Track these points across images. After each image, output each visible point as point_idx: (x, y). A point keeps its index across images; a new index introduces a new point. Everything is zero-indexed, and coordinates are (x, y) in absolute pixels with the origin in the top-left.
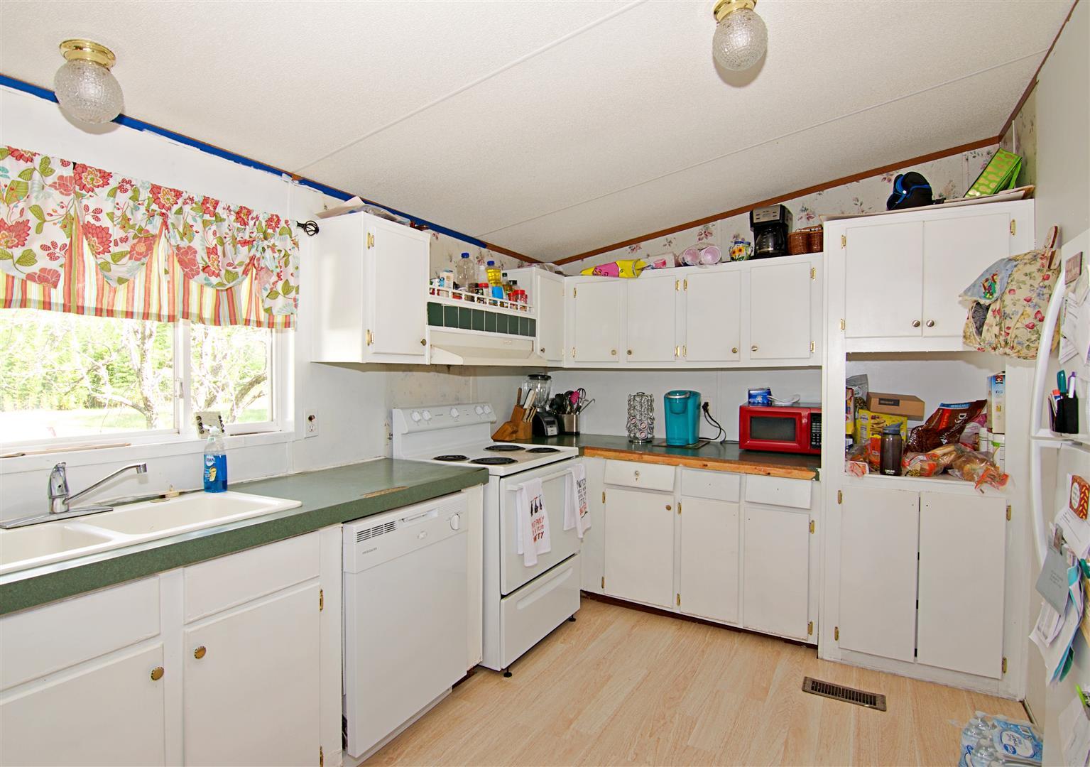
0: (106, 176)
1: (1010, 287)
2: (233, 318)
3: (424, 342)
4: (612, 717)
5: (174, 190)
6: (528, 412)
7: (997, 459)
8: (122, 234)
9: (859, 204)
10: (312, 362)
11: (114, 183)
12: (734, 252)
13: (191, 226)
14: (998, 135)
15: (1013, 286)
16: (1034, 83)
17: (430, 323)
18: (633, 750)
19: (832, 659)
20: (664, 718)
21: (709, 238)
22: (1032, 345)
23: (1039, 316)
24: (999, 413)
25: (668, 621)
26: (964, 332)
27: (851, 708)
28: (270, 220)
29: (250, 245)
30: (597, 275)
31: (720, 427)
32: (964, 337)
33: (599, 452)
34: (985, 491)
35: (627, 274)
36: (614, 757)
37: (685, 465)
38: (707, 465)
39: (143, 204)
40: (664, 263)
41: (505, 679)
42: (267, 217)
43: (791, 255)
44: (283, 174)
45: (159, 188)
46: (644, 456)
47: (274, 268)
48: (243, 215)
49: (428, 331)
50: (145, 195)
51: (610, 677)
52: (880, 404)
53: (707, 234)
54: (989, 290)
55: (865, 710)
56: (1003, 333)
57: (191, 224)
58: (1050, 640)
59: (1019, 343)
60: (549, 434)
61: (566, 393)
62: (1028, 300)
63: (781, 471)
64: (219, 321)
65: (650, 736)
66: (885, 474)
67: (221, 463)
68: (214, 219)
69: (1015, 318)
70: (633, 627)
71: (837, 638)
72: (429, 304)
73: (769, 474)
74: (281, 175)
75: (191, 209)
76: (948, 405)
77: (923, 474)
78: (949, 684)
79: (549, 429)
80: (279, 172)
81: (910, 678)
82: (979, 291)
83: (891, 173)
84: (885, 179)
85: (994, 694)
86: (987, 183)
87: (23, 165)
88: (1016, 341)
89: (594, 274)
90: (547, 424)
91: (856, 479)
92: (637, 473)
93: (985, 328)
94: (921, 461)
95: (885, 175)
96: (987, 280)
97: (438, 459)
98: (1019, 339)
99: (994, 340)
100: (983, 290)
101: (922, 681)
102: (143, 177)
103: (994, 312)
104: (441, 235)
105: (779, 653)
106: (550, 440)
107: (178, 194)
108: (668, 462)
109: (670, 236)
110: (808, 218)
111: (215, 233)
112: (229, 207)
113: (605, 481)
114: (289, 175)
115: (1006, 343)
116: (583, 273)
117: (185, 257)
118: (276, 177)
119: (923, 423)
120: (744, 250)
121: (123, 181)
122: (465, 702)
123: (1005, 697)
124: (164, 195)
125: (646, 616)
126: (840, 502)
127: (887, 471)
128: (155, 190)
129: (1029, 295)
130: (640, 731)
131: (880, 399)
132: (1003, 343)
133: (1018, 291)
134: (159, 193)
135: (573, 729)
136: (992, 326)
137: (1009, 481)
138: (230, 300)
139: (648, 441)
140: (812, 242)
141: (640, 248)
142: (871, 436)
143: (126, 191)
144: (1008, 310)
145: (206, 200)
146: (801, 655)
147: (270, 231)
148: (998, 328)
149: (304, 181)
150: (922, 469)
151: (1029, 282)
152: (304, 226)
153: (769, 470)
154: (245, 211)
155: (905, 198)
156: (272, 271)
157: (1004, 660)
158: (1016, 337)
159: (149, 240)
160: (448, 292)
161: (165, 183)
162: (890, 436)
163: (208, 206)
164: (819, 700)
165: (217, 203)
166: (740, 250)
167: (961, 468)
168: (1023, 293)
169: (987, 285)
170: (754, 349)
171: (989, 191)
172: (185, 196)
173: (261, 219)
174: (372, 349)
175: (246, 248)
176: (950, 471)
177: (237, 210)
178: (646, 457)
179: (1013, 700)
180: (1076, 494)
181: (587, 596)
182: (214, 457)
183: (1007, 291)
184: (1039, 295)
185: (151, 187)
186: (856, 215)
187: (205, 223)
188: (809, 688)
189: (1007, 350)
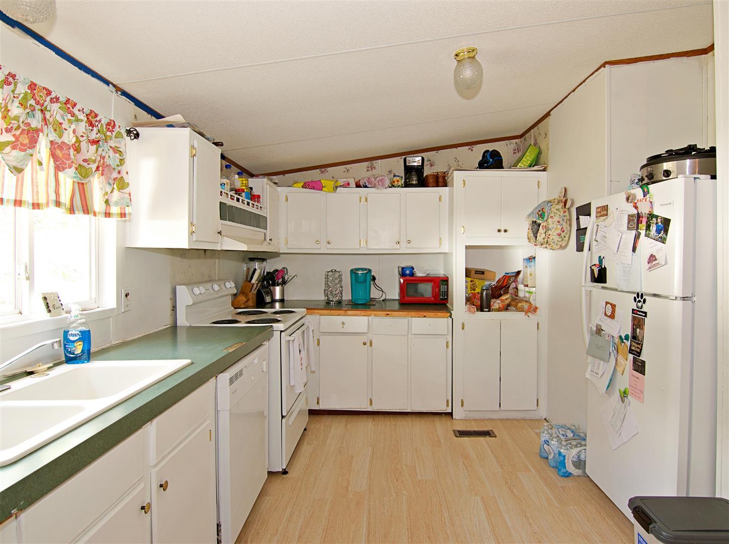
1: (551, 215)
2: (85, 208)
3: (220, 233)
4: (369, 477)
5: (47, 89)
6: (255, 286)
7: (531, 300)
9: (457, 161)
10: (126, 247)
12: (394, 182)
13: (61, 124)
14: (520, 134)
15: (552, 215)
16: (548, 115)
17: (221, 218)
18: (393, 491)
19: (460, 418)
20: (397, 470)
21: (374, 170)
22: (559, 243)
23: (562, 230)
24: (531, 277)
25: (364, 418)
26: (528, 236)
27: (482, 439)
28: (108, 124)
29: (98, 145)
30: (306, 188)
31: (382, 291)
32: (528, 238)
33: (316, 311)
34: (530, 316)
35: (328, 189)
36: (385, 498)
37: (375, 315)
38: (388, 314)
39: (18, 98)
40: (348, 184)
41: (284, 476)
42: (107, 121)
43: (428, 187)
44: (110, 85)
45: (35, 85)
46: (348, 312)
47: (115, 167)
48: (91, 117)
49: (221, 224)
51: (352, 457)
52: (476, 273)
53: (373, 168)
54: (541, 216)
55: (488, 438)
56: (546, 237)
57: (60, 122)
58: (600, 375)
59: (553, 242)
60: (267, 301)
61: (273, 271)
62: (559, 222)
63: (432, 314)
64: (73, 210)
65: (397, 481)
66: (483, 311)
68: (73, 118)
69: (553, 230)
70: (346, 426)
71: (462, 406)
72: (222, 204)
73: (425, 316)
74: (109, 85)
75: (59, 108)
76: (508, 274)
77: (499, 310)
78: (515, 418)
79: (267, 298)
80: (107, 82)
81: (498, 419)
82: (536, 216)
83: (473, 146)
84: (470, 149)
85: (534, 418)
86: (526, 160)
88: (552, 241)
89: (303, 187)
90: (266, 294)
91: (472, 315)
92: (343, 323)
93: (539, 234)
94: (498, 303)
95: (470, 147)
96: (539, 211)
97: (214, 323)
98: (554, 241)
99: (542, 240)
100: (538, 216)
101: (503, 419)
102: (25, 73)
103: (543, 227)
105: (433, 421)
106: (268, 306)
107: (48, 93)
108: (364, 314)
109: (348, 166)
110: (431, 166)
111: (74, 132)
112: (83, 109)
113: (321, 331)
114: (114, 86)
115: (547, 242)
116: (294, 185)
118: (105, 86)
119: (494, 283)
120: (400, 181)
121: (9, 74)
122: (268, 498)
123: (538, 418)
124: (38, 92)
125: (350, 417)
126: (463, 329)
127: (485, 310)
129: (559, 219)
130: (389, 480)
131: (476, 271)
132: (546, 242)
133: (554, 217)
134: (35, 90)
135: (351, 491)
136: (542, 234)
137: (538, 311)
138: (82, 191)
139: (339, 302)
140: (441, 181)
141: (327, 172)
142: (470, 292)
143: (10, 84)
144: (550, 226)
145: (68, 101)
146: (445, 420)
147: (109, 134)
148: (544, 235)
149: (125, 94)
150: (499, 307)
151: (559, 213)
152: (128, 132)
153: (425, 314)
154: (93, 115)
155: (492, 164)
156: (114, 169)
157: (538, 400)
158: (553, 239)
160: (227, 194)
161: (40, 83)
162: (485, 291)
164: (465, 439)
165: (75, 105)
166: (398, 181)
167: (516, 306)
168: (556, 219)
169: (540, 213)
170: (409, 241)
171: (527, 165)
172: (53, 95)
173: (102, 122)
174: (194, 237)
175: (95, 146)
176: (509, 308)
177: (88, 113)
178: (349, 312)
179: (542, 419)
180: (609, 309)
181: (312, 412)
182: (80, 332)
183: (550, 216)
184: (563, 220)
185: (30, 83)
186: (468, 169)
187: (69, 122)
188: (458, 435)
189: (547, 246)
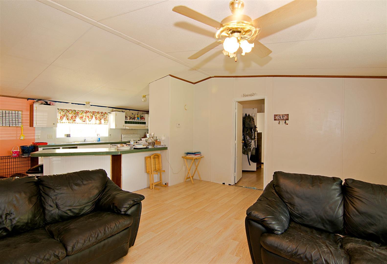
0: (89, 111)
2: (101, 124)
3: (124, 126)
8: (90, 116)
10: (110, 129)
11: (89, 112)
17: (125, 123)
29: (103, 116)
42: (105, 112)
48: (102, 113)
50: (92, 112)
64: (99, 124)
67: (99, 139)
72: (125, 121)
80: (106, 107)
87: (82, 112)
102: (92, 111)
104: (131, 111)
107: (95, 112)
112: (100, 112)
114: (108, 107)
117: (96, 118)
128: (93, 112)
138: (101, 122)
147: (105, 114)
152: (109, 113)
159: (93, 117)
160: (128, 119)
163: (98, 113)
187: (98, 114)
